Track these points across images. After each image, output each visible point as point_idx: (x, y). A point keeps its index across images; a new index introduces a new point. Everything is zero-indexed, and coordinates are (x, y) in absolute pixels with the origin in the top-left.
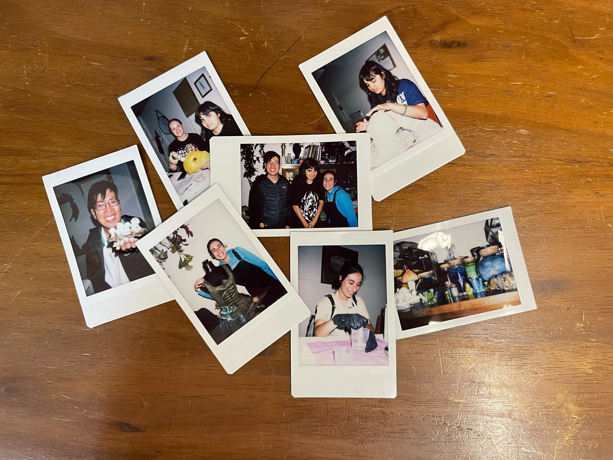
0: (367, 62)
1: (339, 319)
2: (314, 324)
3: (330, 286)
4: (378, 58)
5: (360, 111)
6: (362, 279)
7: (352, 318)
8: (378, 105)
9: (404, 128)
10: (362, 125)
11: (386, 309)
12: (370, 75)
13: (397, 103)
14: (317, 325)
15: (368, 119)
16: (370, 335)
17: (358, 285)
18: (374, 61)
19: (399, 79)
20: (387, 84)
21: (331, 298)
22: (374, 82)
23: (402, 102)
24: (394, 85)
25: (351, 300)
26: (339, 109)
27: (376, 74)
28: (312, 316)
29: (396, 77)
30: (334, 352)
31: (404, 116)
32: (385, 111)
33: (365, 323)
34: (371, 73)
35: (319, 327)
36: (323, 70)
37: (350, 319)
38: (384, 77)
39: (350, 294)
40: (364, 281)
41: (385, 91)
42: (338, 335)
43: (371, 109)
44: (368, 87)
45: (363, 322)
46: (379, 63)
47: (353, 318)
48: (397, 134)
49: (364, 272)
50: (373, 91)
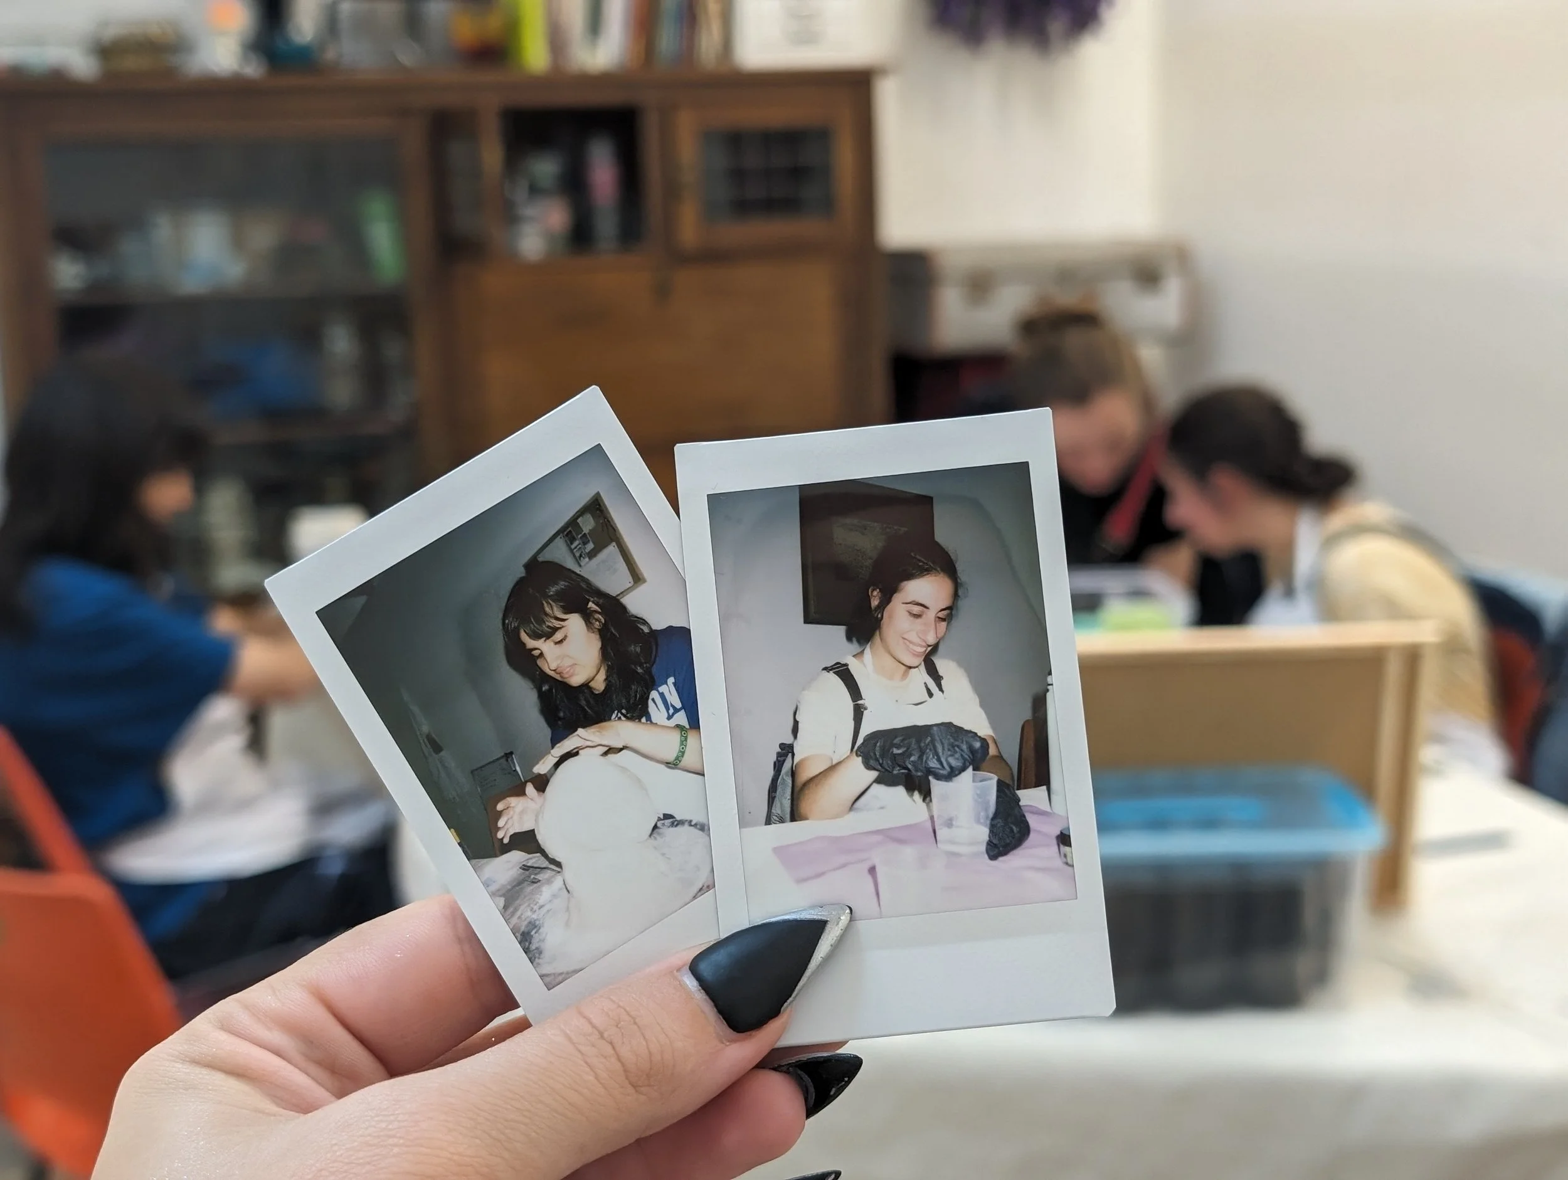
0: (533, 565)
1: (883, 748)
2: (793, 774)
3: (840, 631)
4: (572, 551)
5: (511, 753)
6: (956, 595)
7: (929, 739)
8: (580, 731)
9: (678, 818)
10: (519, 809)
11: (1049, 696)
12: (547, 615)
13: (649, 719)
14: (805, 775)
15: (541, 784)
16: (998, 797)
17: (943, 620)
18: (556, 560)
19: (654, 628)
20: (609, 650)
21: (844, 673)
22: (561, 642)
23: (669, 718)
24: (638, 650)
25: (921, 676)
26: (427, 749)
27: (566, 613)
28: (782, 746)
29: (645, 622)
30: (872, 870)
31: (677, 773)
32: (606, 754)
33: (979, 755)
34: (547, 609)
35: (812, 785)
36: (362, 600)
37: (922, 745)
38: (597, 620)
39: (916, 655)
40: (961, 603)
41: (602, 676)
42: (882, 808)
43: (553, 747)
44: (540, 662)
45: (972, 750)
46: (577, 570)
47: (933, 741)
48: (652, 841)
49: (960, 567)
50: (558, 677)
